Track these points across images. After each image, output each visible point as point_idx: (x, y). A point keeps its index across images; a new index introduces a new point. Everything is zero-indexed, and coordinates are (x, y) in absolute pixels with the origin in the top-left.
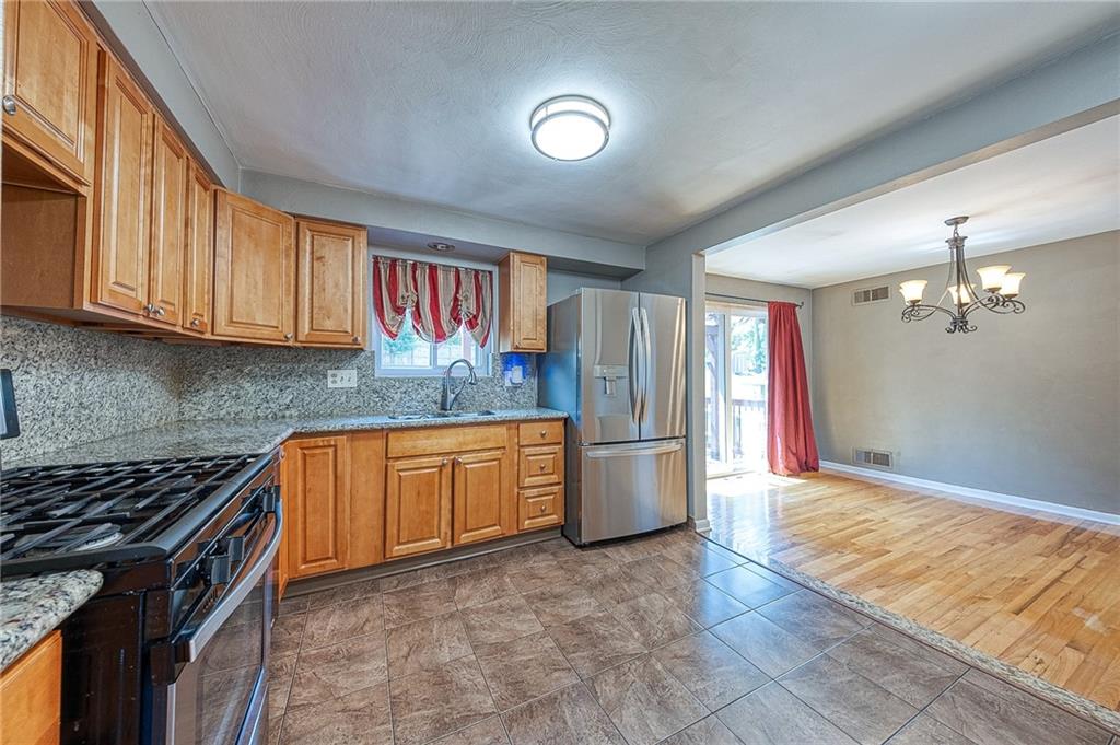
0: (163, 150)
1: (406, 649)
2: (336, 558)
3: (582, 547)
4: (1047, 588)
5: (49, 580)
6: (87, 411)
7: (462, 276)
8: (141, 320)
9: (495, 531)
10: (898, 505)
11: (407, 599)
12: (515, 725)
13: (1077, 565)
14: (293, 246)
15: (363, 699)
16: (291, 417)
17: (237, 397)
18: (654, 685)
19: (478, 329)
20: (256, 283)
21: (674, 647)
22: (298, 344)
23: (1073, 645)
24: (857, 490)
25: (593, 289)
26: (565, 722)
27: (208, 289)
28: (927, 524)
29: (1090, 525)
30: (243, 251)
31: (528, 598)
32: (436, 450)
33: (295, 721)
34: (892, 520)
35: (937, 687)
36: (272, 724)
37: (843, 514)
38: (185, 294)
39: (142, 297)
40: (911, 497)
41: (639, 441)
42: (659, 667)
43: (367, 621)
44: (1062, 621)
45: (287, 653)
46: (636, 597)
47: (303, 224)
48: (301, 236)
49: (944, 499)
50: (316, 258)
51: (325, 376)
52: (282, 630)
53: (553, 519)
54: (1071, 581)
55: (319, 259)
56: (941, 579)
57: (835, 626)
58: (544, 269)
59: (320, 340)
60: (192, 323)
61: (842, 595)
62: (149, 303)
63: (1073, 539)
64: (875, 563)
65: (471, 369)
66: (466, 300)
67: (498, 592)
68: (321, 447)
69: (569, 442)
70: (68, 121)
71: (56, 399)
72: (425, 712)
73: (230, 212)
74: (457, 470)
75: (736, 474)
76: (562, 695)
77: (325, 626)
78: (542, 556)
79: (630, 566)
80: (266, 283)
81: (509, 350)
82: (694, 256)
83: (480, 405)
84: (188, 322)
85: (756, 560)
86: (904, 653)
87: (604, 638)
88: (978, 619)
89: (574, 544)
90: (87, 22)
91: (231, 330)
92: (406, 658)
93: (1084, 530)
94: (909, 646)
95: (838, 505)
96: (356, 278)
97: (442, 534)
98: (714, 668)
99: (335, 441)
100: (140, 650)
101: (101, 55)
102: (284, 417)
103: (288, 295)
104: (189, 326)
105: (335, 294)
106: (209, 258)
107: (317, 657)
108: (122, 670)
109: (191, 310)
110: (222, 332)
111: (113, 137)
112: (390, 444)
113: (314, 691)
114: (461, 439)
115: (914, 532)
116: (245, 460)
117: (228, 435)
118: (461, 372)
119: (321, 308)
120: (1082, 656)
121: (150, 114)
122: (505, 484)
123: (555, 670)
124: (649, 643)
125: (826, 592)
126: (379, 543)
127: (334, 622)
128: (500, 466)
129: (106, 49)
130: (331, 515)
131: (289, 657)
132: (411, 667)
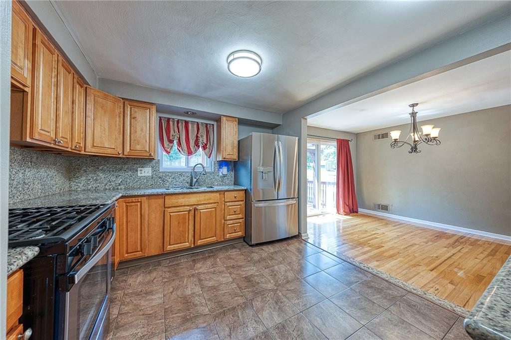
0: (62, 70)
1: (171, 289)
2: (142, 252)
3: (252, 246)
4: (445, 260)
5: (18, 250)
6: (27, 186)
7: (200, 126)
8: (52, 146)
9: (213, 239)
10: (390, 227)
11: (173, 269)
12: (217, 319)
13: (459, 251)
14: (122, 113)
15: (152, 310)
16: (121, 189)
17: (96, 180)
18: (278, 301)
19: (207, 150)
20: (105, 129)
21: (288, 286)
22: (124, 156)
23: (451, 283)
24: (373, 221)
25: (259, 133)
26: (238, 317)
27: (83, 132)
28: (401, 235)
29: (468, 235)
30: (99, 115)
31: (227, 268)
32: (187, 203)
33: (121, 320)
34: (386, 233)
35: (393, 300)
36: (111, 321)
37: (366, 231)
38: (72, 134)
39: (53, 135)
40: (397, 224)
41: (278, 199)
42: (280, 294)
43: (155, 278)
44: (449, 273)
45: (119, 292)
46: (273, 266)
47: (126, 102)
48: (126, 107)
49: (409, 225)
50: (133, 118)
51: (137, 171)
52: (117, 282)
53: (240, 234)
54: (455, 258)
55: (134, 118)
56: (403, 258)
57: (356, 277)
58: (237, 123)
59: (135, 154)
60: (76, 147)
61: (361, 264)
62: (56, 138)
63: (461, 240)
64: (376, 251)
65: (203, 168)
66: (202, 137)
67: (214, 265)
68: (134, 202)
69: (247, 200)
70: (20, 60)
71: (13, 180)
72: (179, 315)
73: (93, 97)
74: (196, 213)
75: (323, 214)
76: (238, 306)
77: (136, 280)
78: (234, 250)
79: (272, 253)
80: (110, 128)
81: (221, 160)
82: (302, 119)
83: (208, 184)
84: (74, 146)
85: (327, 250)
86: (383, 287)
87: (258, 283)
88: (416, 273)
89: (248, 245)
90: (28, 16)
91: (93, 150)
92: (172, 293)
93: (465, 237)
94: (385, 284)
95: (364, 227)
96: (151, 126)
97: (190, 241)
98: (303, 294)
99: (141, 199)
100: (54, 278)
101: (34, 30)
102: (118, 189)
103: (120, 134)
104: (74, 148)
105: (141, 134)
106: (83, 118)
107: (132, 293)
108: (47, 286)
109: (75, 141)
110: (89, 151)
111: (40, 66)
112: (166, 201)
113: (130, 307)
114: (198, 199)
115: (395, 238)
116: (99, 206)
117: (92, 197)
118: (199, 169)
119: (135, 140)
120: (454, 287)
121: (56, 55)
122: (218, 219)
123: (236, 296)
124: (277, 285)
125: (354, 263)
126: (161, 245)
127: (140, 279)
128: (216, 211)
129: (37, 27)
130: (139, 232)
131: (120, 293)
132: (174, 296)
